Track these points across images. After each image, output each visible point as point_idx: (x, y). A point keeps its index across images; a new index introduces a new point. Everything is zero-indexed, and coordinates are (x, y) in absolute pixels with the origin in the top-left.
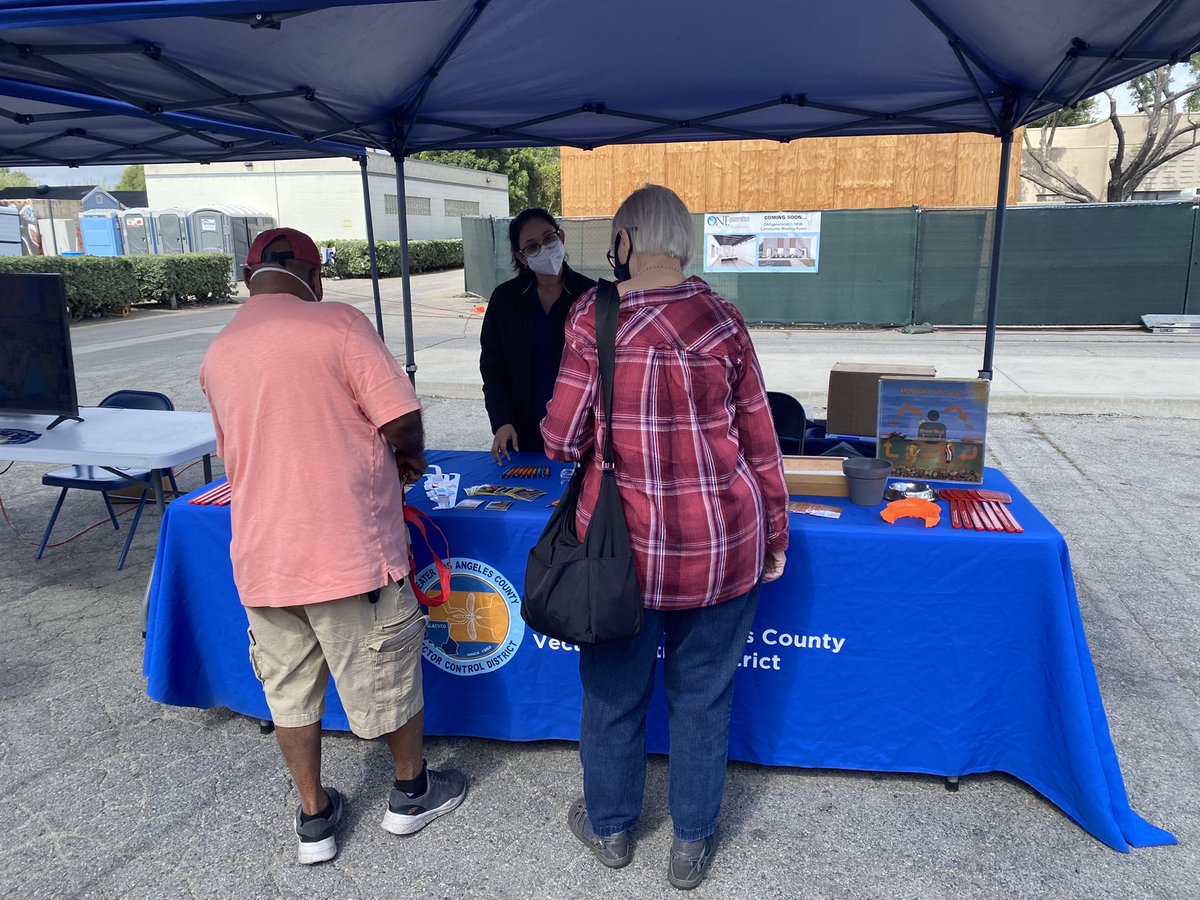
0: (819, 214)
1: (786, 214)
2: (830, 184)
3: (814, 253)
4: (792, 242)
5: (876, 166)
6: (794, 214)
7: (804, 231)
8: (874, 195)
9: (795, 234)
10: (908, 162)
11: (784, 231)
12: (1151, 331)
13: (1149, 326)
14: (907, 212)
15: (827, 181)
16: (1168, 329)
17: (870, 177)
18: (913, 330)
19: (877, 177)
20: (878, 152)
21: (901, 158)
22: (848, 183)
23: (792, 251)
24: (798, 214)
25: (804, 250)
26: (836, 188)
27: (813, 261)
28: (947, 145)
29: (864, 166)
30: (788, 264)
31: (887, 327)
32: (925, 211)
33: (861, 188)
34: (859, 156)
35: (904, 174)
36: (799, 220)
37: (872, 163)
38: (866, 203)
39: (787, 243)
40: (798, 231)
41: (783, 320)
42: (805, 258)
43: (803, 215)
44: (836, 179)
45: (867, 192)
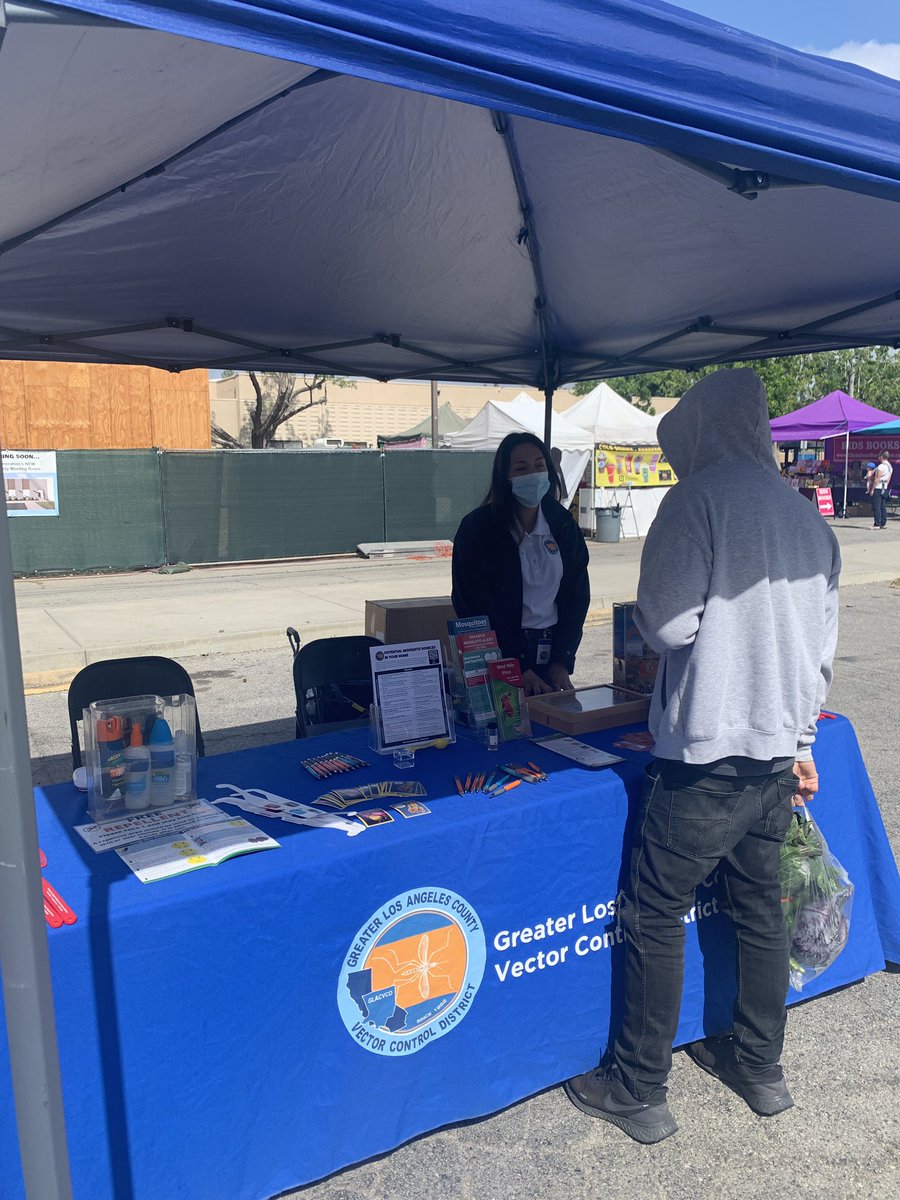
0: (53, 454)
1: (15, 453)
2: (21, 423)
3: (52, 495)
4: (26, 484)
5: (70, 406)
6: (24, 453)
7: (37, 471)
8: (71, 435)
9: (28, 475)
10: (104, 403)
11: (13, 471)
12: (368, 558)
13: (366, 553)
14: (148, 453)
15: (18, 418)
16: (379, 555)
17: (64, 417)
18: (171, 570)
19: (72, 418)
20: (71, 392)
21: (96, 399)
22: (42, 422)
23: (27, 493)
24: (29, 453)
25: (41, 492)
26: (28, 427)
27: (52, 503)
28: (139, 389)
29: (57, 405)
30: (24, 507)
31: (143, 569)
32: (165, 453)
33: (56, 428)
34: (51, 395)
35: (101, 416)
36: (30, 460)
37: (65, 403)
38: (63, 443)
39: (19, 485)
40: (28, 471)
41: (24, 569)
42: (42, 500)
43: (35, 454)
44: (27, 417)
45: (64, 432)
